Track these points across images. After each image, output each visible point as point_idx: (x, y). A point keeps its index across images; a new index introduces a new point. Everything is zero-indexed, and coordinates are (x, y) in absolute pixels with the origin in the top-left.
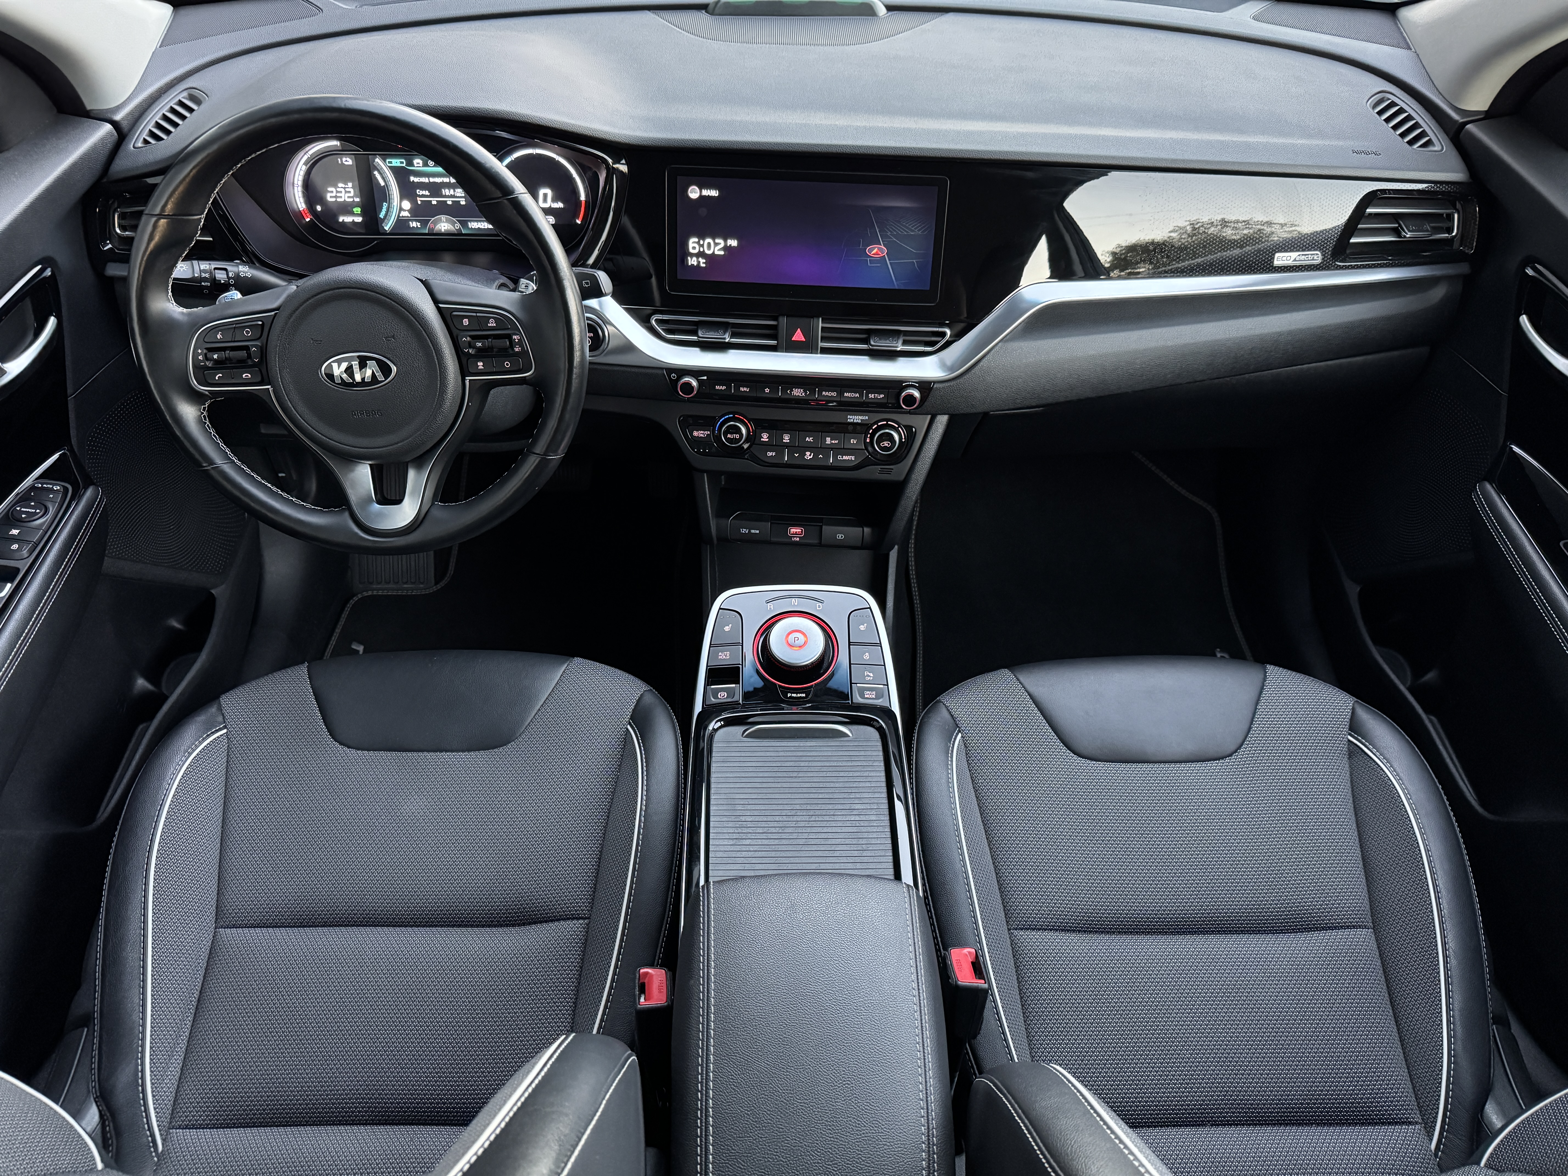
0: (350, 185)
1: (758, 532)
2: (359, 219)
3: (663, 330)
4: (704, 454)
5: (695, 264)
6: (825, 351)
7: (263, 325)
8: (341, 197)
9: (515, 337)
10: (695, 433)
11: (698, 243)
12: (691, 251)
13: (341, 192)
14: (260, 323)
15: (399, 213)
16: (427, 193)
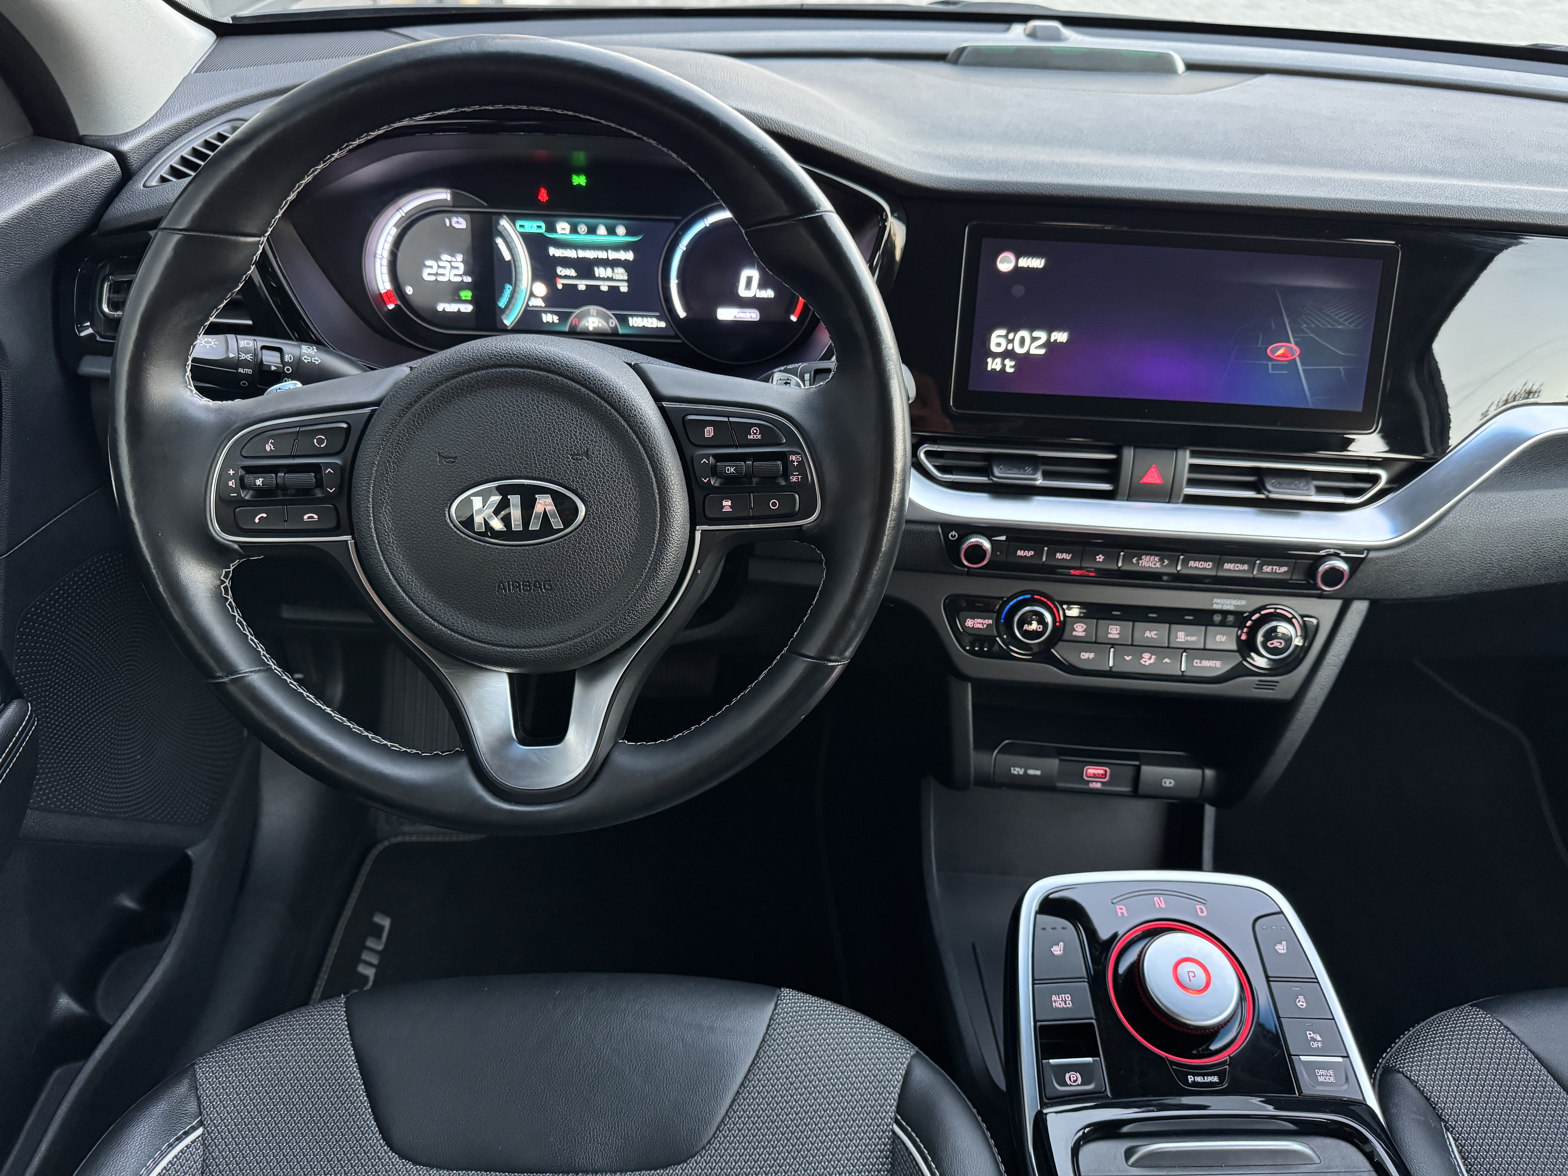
0: (460, 257)
1: (1038, 773)
2: (468, 308)
3: (936, 467)
4: (981, 654)
5: (998, 368)
6: (1191, 499)
7: (348, 430)
8: (443, 275)
9: (793, 458)
10: (969, 623)
11: (1006, 336)
12: (994, 348)
13: (444, 267)
14: (345, 425)
15: (529, 300)
16: (572, 272)
